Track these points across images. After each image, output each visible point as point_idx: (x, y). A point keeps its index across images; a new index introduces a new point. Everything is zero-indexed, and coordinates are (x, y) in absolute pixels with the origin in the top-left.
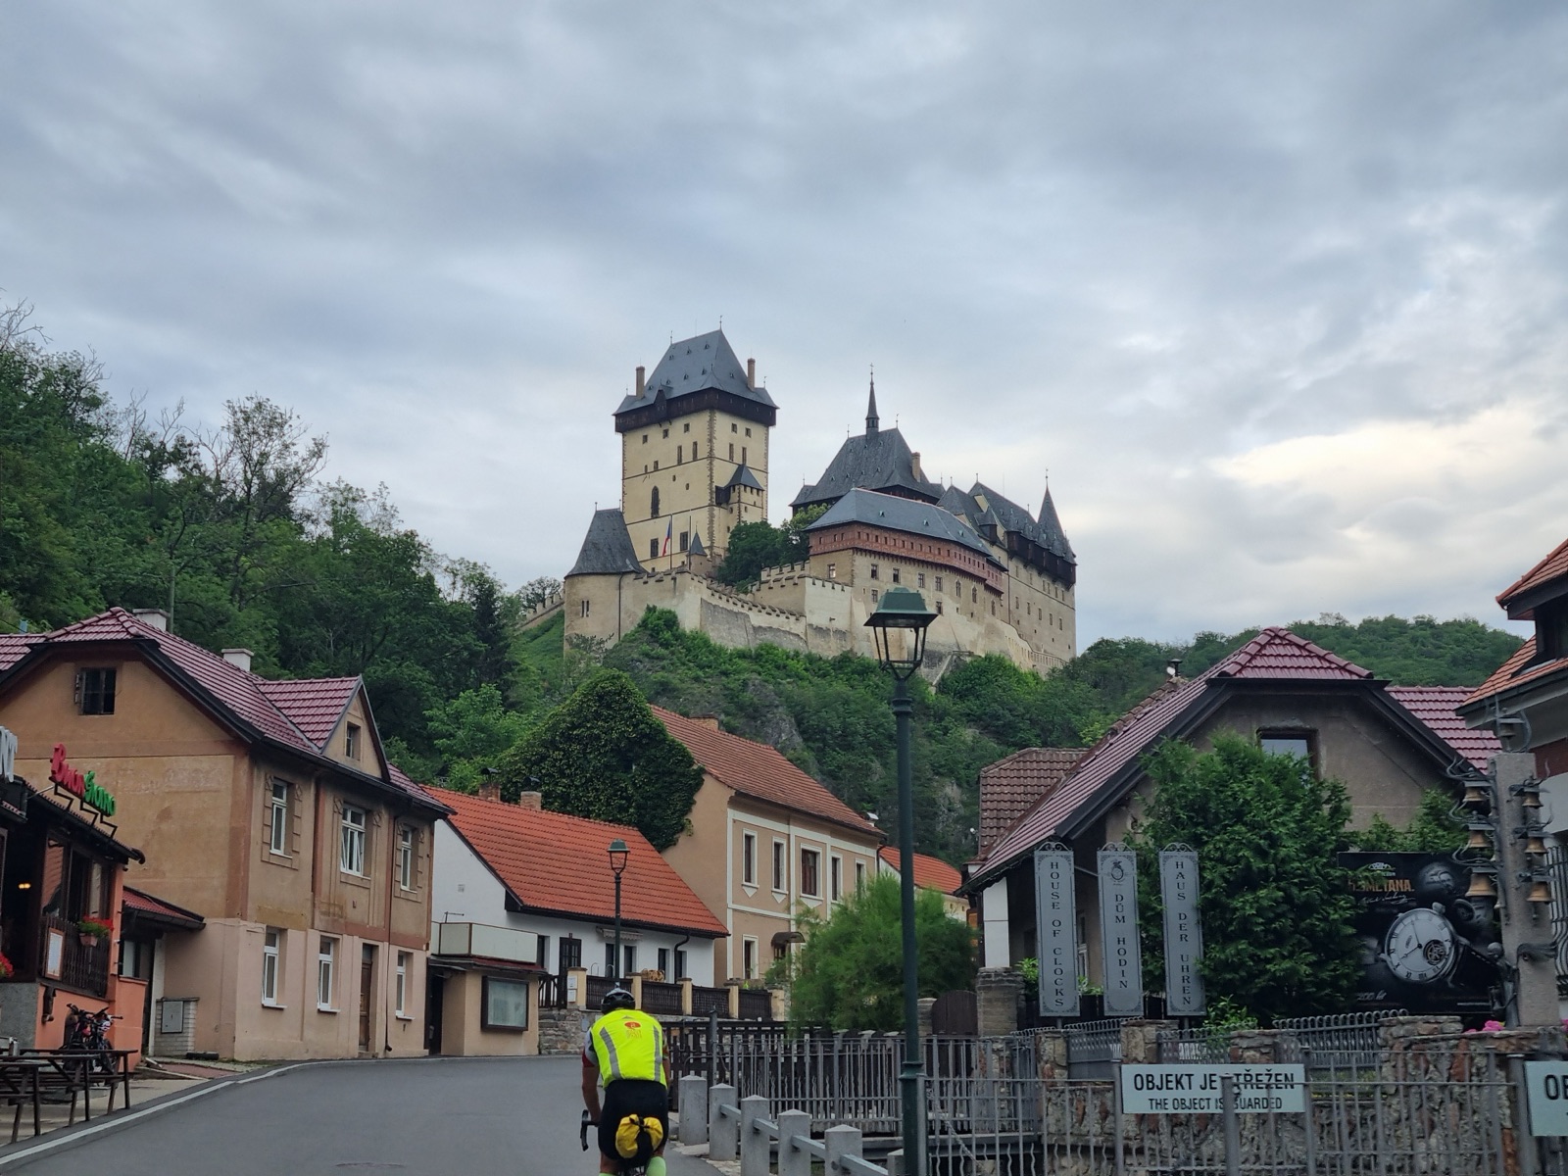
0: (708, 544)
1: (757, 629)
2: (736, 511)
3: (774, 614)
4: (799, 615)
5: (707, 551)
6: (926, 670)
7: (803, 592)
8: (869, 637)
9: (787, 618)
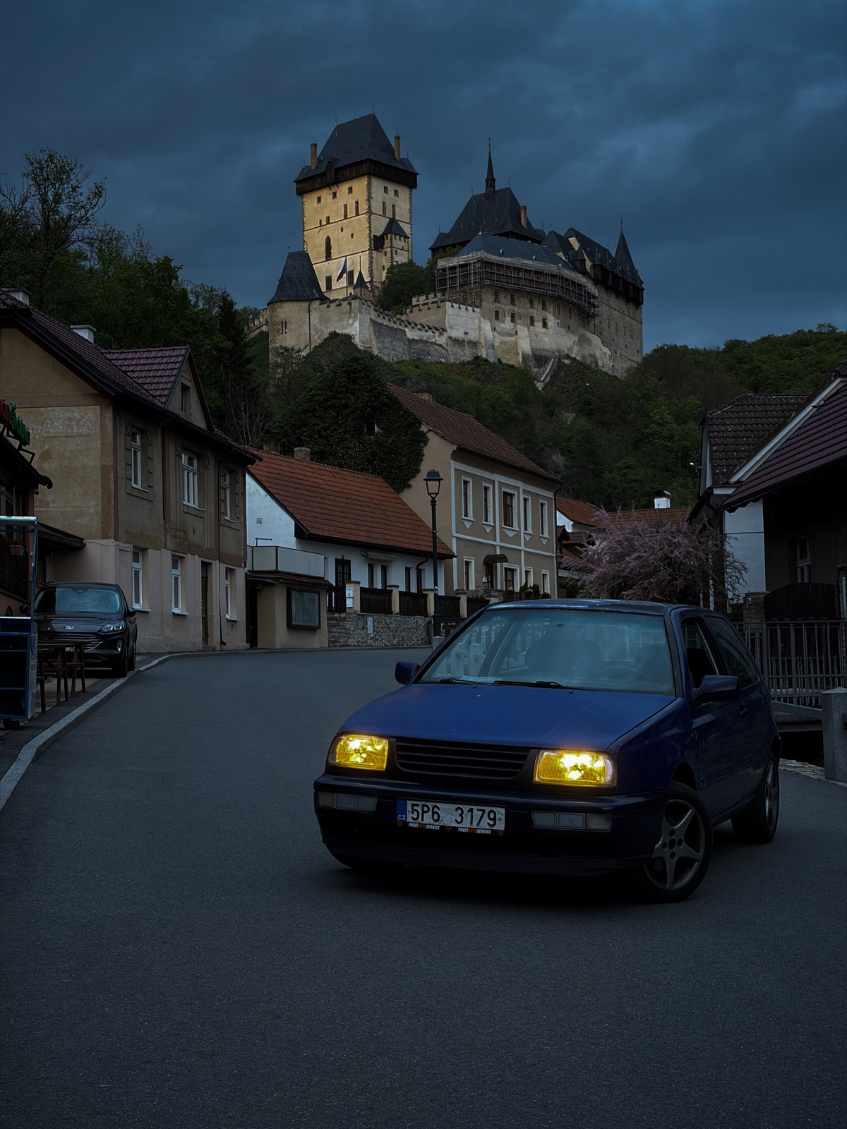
0: (369, 279)
1: (412, 341)
2: (389, 254)
3: (424, 330)
4: (442, 330)
5: (369, 285)
6: (536, 370)
7: (445, 312)
8: (493, 346)
9: (433, 332)
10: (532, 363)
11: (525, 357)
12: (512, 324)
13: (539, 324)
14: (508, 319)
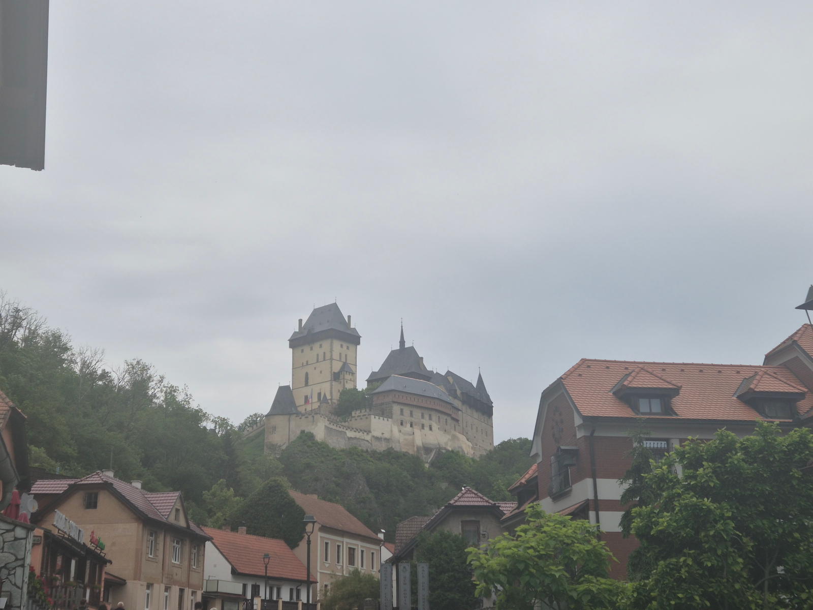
0: (330, 398)
1: (350, 438)
2: (342, 383)
3: (357, 432)
4: (369, 432)
5: (329, 401)
7: (370, 421)
8: (399, 441)
9: (363, 433)
10: (422, 452)
11: (418, 448)
12: (411, 428)
13: (427, 428)
14: (409, 425)
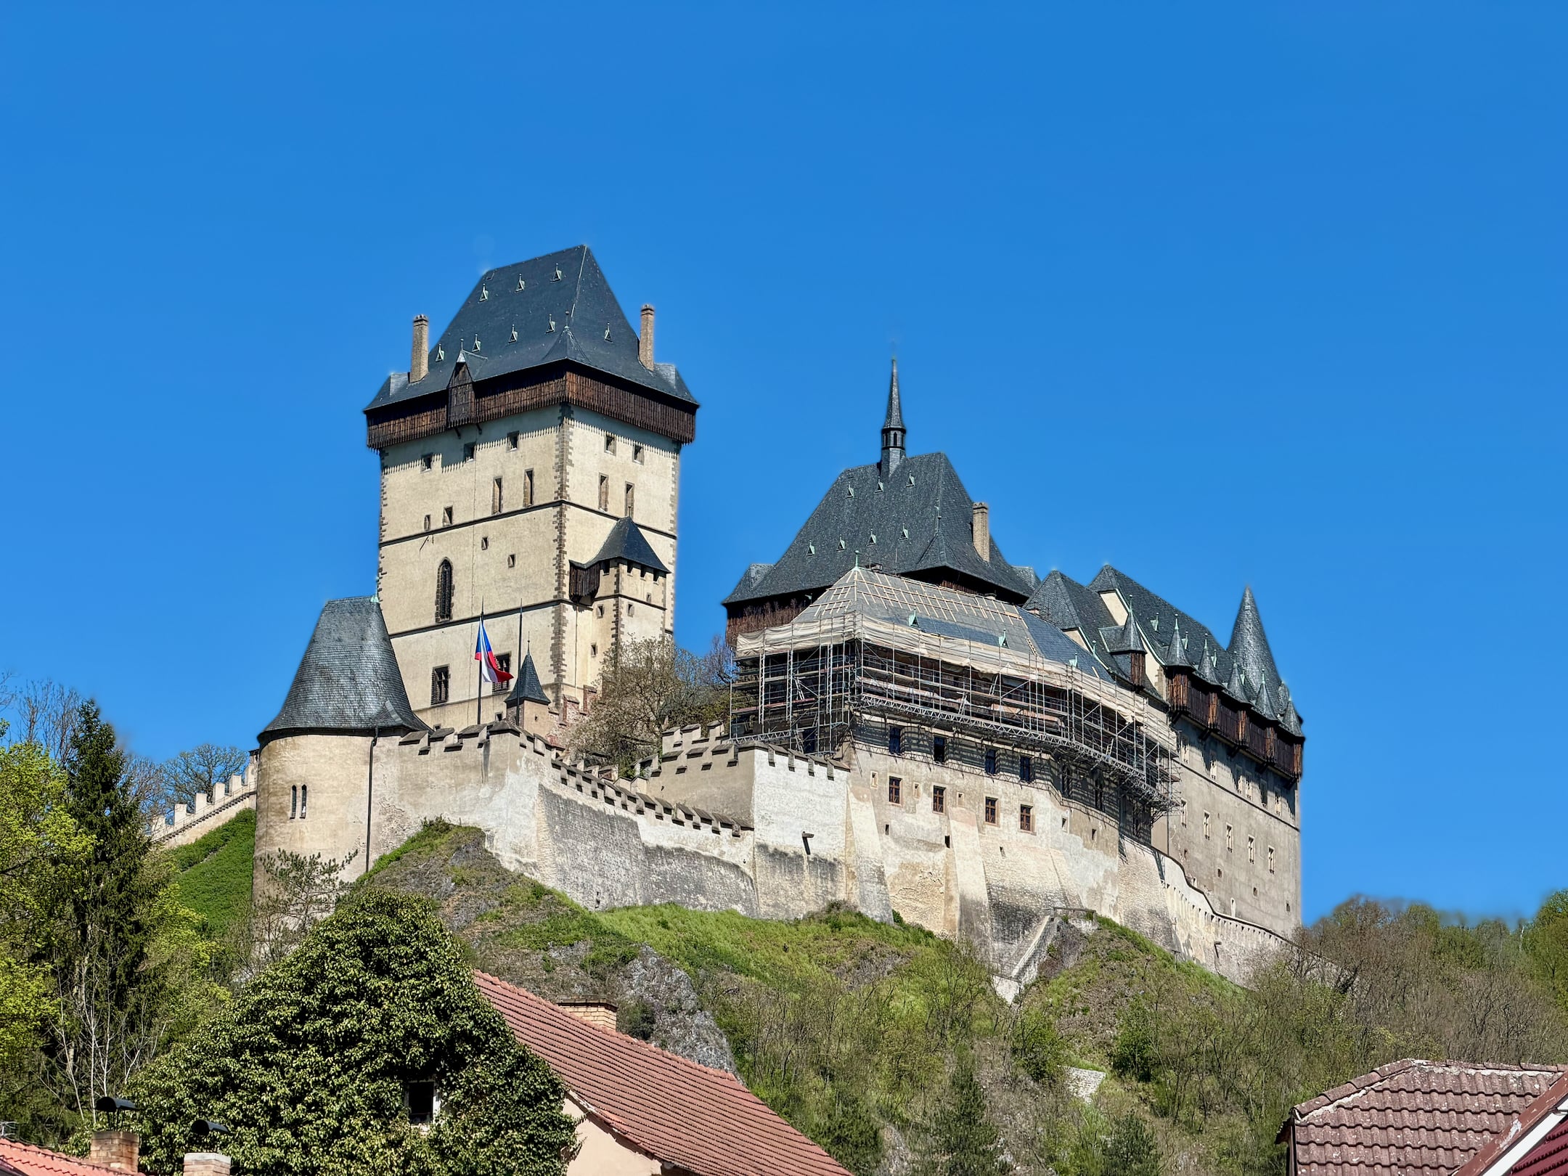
0: (551, 679)
1: (655, 853)
4: (739, 826)
5: (549, 694)
6: (998, 945)
7: (750, 778)
8: (881, 875)
9: (716, 831)
10: (988, 926)
11: (968, 911)
12: (936, 816)
13: (1009, 819)
14: (927, 801)
